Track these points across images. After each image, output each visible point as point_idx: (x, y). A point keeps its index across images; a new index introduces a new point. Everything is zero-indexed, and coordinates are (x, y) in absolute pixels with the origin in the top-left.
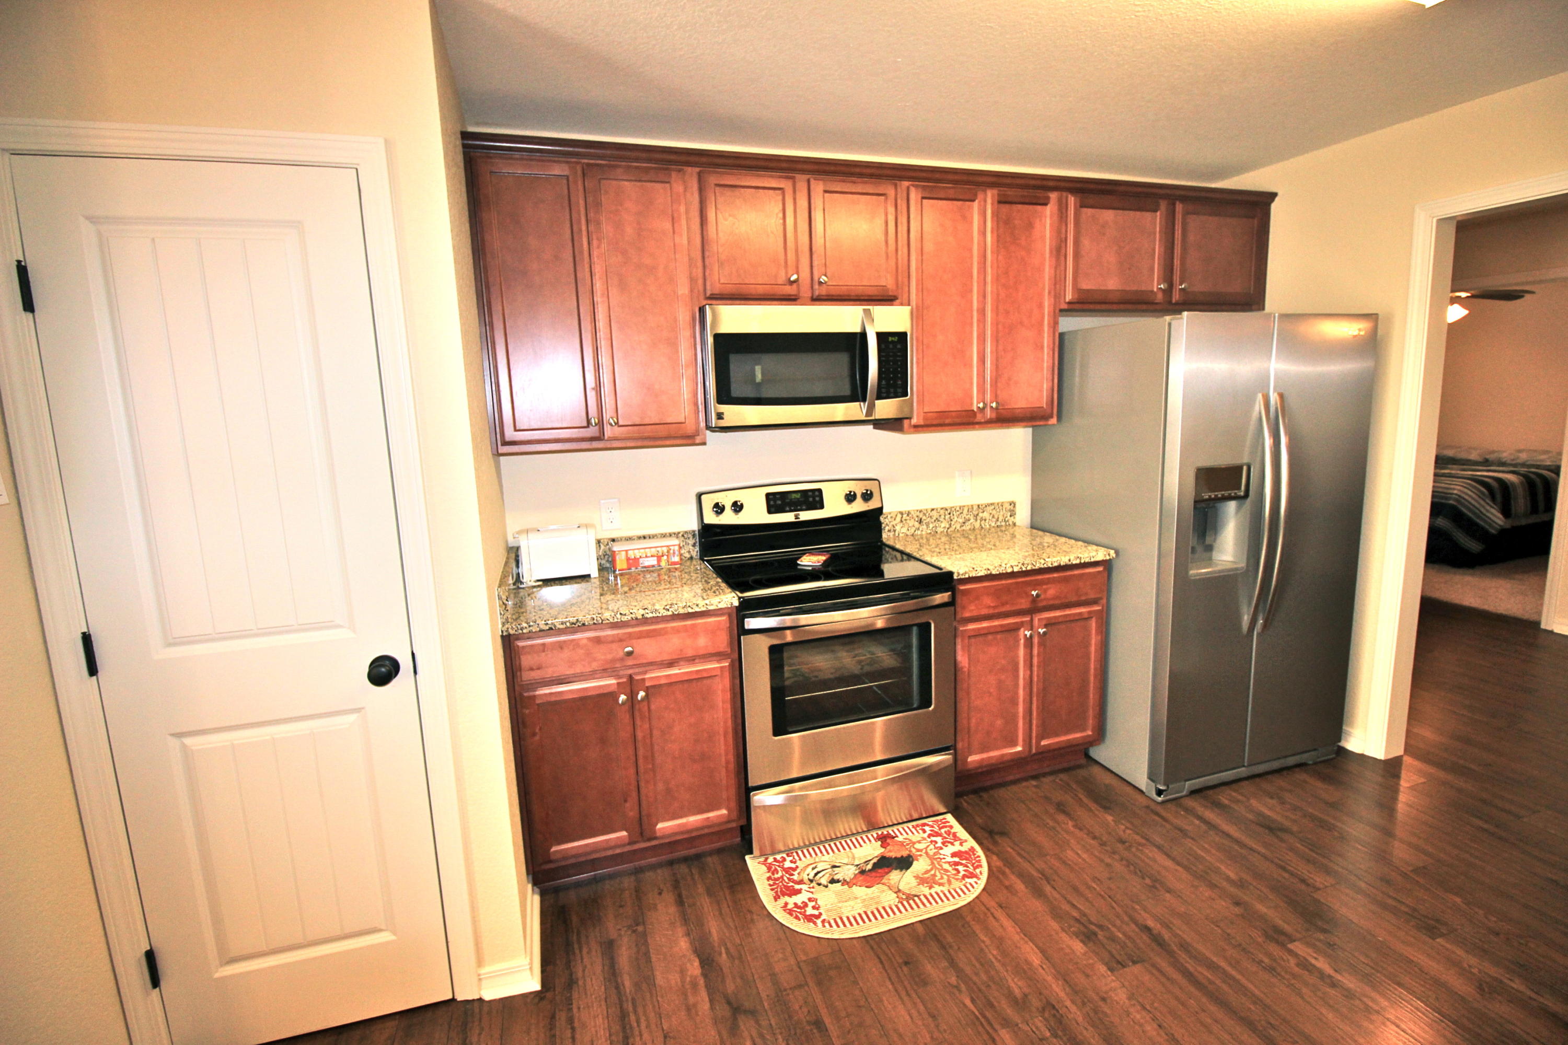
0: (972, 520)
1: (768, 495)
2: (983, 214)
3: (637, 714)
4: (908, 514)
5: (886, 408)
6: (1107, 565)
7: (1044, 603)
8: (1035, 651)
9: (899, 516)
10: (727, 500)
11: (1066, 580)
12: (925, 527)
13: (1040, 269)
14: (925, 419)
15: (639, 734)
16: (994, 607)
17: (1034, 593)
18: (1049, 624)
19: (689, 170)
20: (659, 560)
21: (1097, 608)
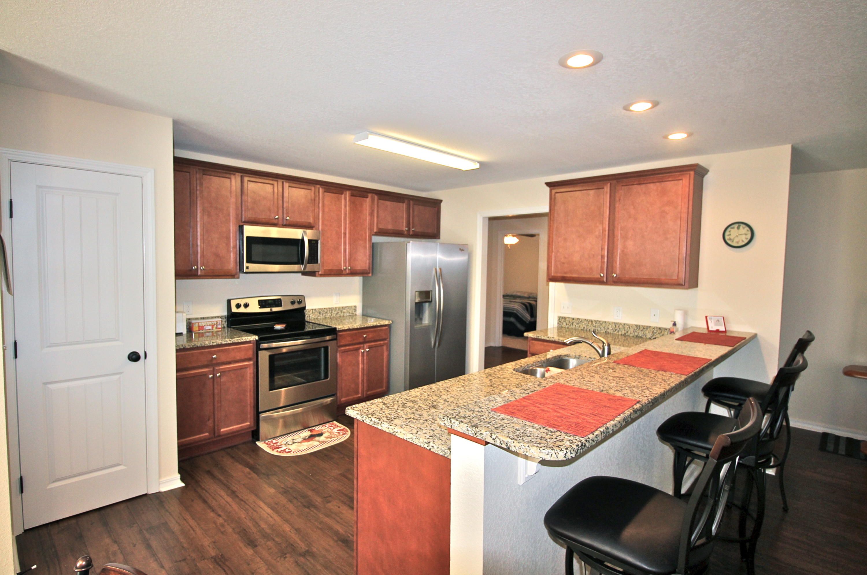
0: (340, 313)
1: (259, 301)
2: (345, 199)
3: (215, 383)
4: (315, 310)
5: (310, 267)
6: (389, 326)
7: (368, 340)
8: (365, 358)
9: (311, 311)
10: (242, 302)
11: (375, 331)
12: (321, 315)
13: (365, 220)
14: (324, 272)
15: (216, 391)
16: (351, 341)
17: (365, 336)
18: (369, 348)
19: (237, 174)
20: (213, 327)
21: (386, 342)
